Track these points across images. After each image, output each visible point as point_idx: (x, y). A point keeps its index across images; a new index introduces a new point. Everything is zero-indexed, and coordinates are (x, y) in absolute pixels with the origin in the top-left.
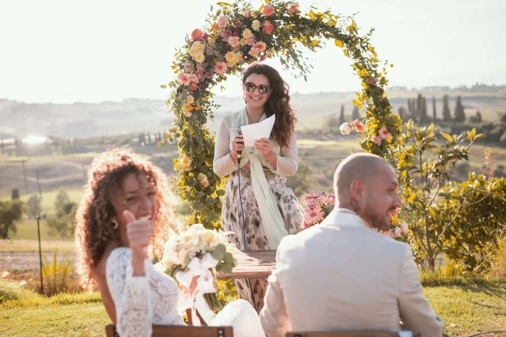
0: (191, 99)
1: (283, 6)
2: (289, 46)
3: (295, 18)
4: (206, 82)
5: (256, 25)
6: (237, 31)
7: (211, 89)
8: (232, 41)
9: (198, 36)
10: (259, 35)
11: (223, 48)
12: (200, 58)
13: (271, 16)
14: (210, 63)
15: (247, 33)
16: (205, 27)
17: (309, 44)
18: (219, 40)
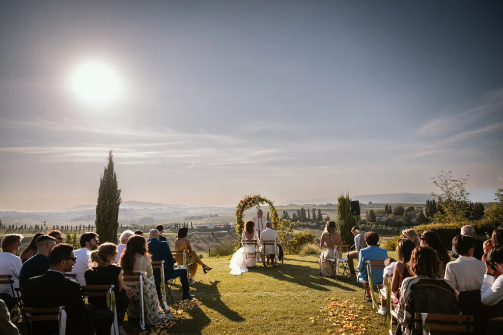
0: (240, 213)
1: (257, 196)
2: (258, 204)
3: (260, 198)
4: (243, 210)
5: (253, 200)
6: (249, 201)
7: (244, 212)
8: (248, 203)
9: (241, 201)
10: (253, 202)
11: (247, 204)
12: (242, 206)
13: (255, 198)
14: (244, 206)
15: (251, 201)
16: (243, 200)
17: (262, 203)
18: (246, 202)
